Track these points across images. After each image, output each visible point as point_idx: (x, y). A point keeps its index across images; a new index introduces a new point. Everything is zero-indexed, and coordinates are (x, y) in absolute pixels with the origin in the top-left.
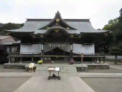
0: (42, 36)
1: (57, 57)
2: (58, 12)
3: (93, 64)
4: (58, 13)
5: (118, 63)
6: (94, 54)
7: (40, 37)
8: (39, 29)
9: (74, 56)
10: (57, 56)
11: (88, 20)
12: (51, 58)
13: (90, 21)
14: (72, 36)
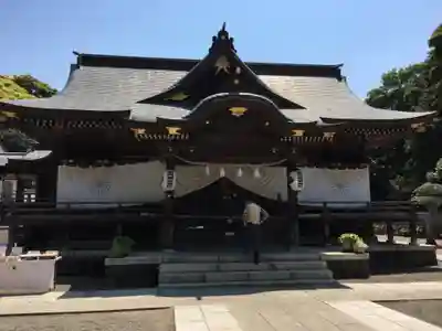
0: (173, 131)
1: (230, 221)
2: (223, 32)
4: (223, 38)
7: (167, 132)
9: (301, 216)
14: (299, 133)
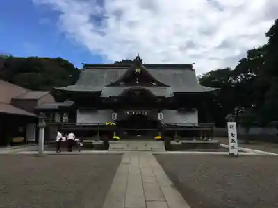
0: (115, 100)
2: (138, 57)
3: (194, 141)
4: (138, 59)
5: (250, 142)
6: (197, 125)
8: (108, 86)
10: (138, 130)
11: (189, 67)
12: (127, 131)
13: (193, 68)
14: (160, 100)
